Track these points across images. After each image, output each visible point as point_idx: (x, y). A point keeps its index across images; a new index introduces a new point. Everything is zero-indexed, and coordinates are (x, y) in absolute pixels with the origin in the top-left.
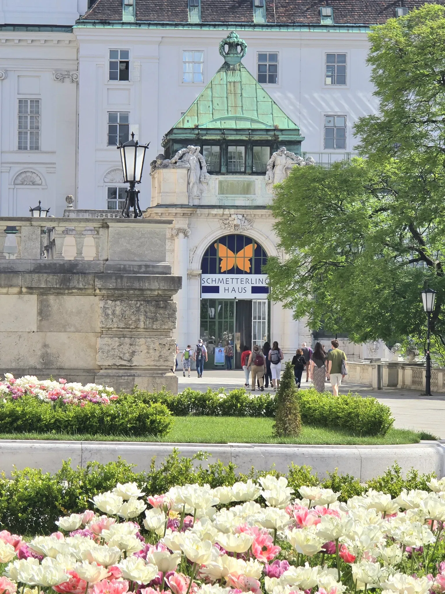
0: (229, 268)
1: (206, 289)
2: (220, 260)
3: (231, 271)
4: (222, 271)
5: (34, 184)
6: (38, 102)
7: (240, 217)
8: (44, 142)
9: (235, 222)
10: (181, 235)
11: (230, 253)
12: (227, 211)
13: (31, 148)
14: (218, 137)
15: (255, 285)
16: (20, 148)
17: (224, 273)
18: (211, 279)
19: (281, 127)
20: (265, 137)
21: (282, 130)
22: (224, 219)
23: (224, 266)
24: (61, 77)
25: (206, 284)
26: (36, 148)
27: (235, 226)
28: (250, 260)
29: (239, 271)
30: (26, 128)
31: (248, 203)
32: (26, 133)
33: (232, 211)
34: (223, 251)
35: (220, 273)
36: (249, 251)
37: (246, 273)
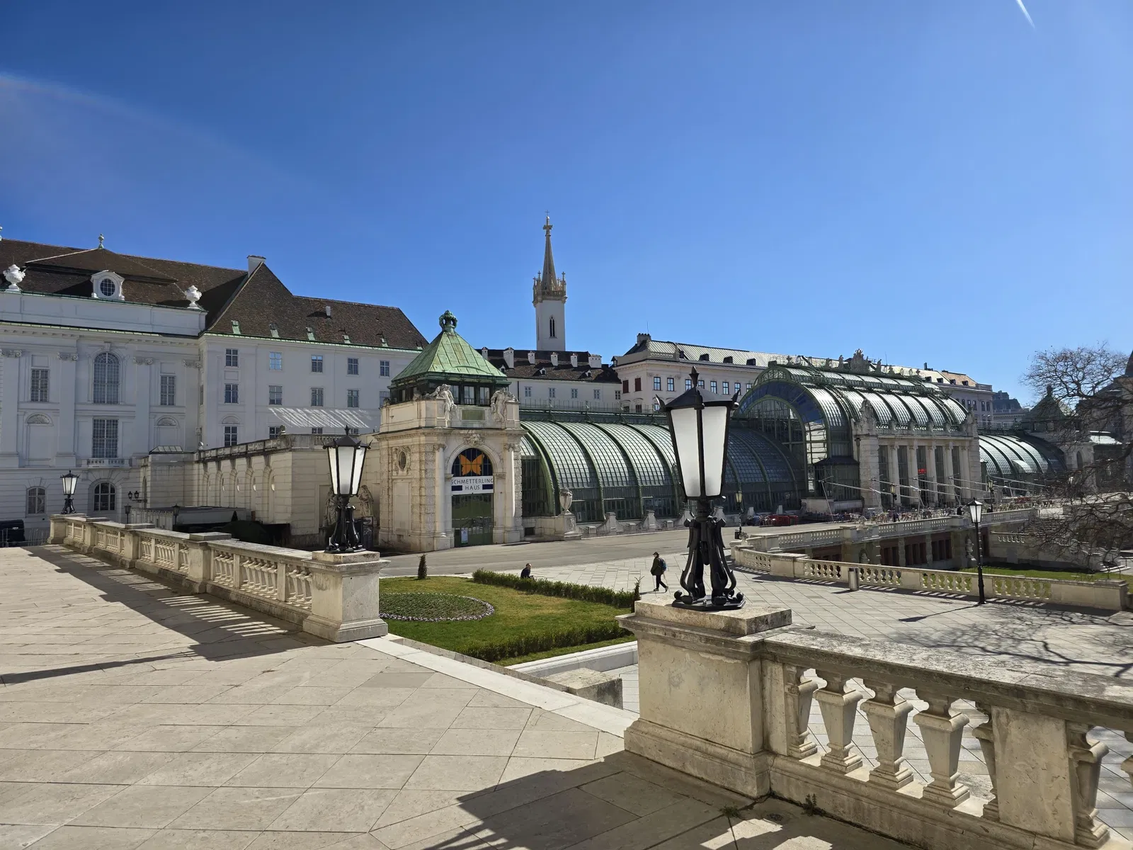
0: (468, 472)
1: (454, 488)
2: (462, 466)
3: (469, 475)
4: (463, 474)
5: (171, 425)
6: (173, 378)
7: (478, 435)
8: (178, 401)
9: (476, 439)
10: (441, 449)
11: (468, 462)
12: (470, 432)
13: (169, 404)
14: (459, 380)
15: (485, 484)
16: (162, 404)
17: (464, 476)
18: (457, 481)
19: (495, 375)
20: (487, 381)
21: (497, 377)
22: (467, 437)
23: (464, 471)
24: (189, 364)
25: (454, 485)
26: (172, 404)
27: (475, 442)
28: (481, 466)
29: (473, 474)
30: (166, 393)
31: (481, 426)
32: (166, 396)
33: (474, 431)
34: (464, 460)
35: (462, 476)
36: (479, 459)
37: (479, 475)
